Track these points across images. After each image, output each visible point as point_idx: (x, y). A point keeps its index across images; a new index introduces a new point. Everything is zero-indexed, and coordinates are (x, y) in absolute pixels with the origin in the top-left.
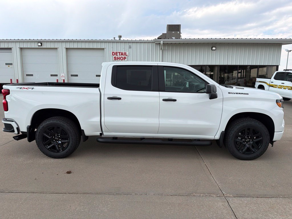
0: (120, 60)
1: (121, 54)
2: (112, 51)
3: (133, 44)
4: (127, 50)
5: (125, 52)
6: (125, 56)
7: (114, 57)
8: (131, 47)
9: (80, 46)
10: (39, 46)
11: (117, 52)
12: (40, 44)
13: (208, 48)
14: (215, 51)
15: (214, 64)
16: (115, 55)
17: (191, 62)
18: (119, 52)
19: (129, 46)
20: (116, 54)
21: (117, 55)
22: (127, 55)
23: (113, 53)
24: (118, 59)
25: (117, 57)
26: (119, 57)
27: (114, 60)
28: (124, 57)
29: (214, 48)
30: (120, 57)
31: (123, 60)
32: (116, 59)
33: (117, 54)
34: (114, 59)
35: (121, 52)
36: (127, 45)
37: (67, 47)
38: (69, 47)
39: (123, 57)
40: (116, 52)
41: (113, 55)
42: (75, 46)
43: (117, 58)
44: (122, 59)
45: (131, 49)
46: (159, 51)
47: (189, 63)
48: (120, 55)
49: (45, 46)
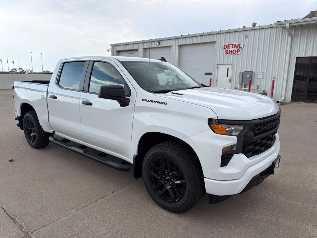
0: (232, 54)
1: (234, 46)
2: (225, 44)
3: (251, 32)
4: (242, 41)
5: (239, 44)
6: (239, 48)
7: (225, 50)
8: (248, 36)
9: (191, 41)
10: (157, 45)
11: (230, 45)
12: (158, 44)
16: (227, 48)
18: (232, 44)
19: (245, 35)
20: (228, 46)
21: (230, 48)
22: (241, 47)
23: (224, 45)
24: (230, 53)
25: (229, 50)
26: (231, 50)
27: (225, 54)
28: (238, 50)
30: (233, 50)
31: (236, 54)
32: (227, 54)
33: (230, 46)
34: (225, 52)
35: (234, 44)
36: (242, 35)
37: (180, 44)
38: (181, 44)
39: (236, 50)
40: (228, 45)
41: (224, 48)
42: (187, 42)
43: (228, 52)
44: (234, 52)
45: (248, 39)
46: (287, 37)
48: (232, 48)
49: (163, 44)
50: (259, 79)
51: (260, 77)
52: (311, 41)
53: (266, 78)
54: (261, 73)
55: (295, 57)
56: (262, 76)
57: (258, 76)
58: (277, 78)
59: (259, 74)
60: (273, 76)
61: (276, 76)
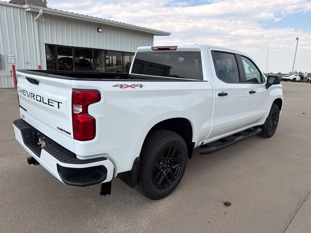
13: (94, 29)
14: (101, 33)
15: (101, 48)
17: (77, 42)
29: (100, 30)
46: (32, 22)
47: (75, 43)
50: (10, 63)
51: (11, 61)
52: (54, 30)
53: (19, 62)
54: (12, 57)
55: (43, 43)
56: (13, 60)
57: (9, 60)
58: (30, 63)
59: (9, 58)
60: (26, 61)
61: (29, 61)
